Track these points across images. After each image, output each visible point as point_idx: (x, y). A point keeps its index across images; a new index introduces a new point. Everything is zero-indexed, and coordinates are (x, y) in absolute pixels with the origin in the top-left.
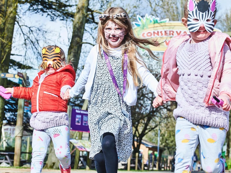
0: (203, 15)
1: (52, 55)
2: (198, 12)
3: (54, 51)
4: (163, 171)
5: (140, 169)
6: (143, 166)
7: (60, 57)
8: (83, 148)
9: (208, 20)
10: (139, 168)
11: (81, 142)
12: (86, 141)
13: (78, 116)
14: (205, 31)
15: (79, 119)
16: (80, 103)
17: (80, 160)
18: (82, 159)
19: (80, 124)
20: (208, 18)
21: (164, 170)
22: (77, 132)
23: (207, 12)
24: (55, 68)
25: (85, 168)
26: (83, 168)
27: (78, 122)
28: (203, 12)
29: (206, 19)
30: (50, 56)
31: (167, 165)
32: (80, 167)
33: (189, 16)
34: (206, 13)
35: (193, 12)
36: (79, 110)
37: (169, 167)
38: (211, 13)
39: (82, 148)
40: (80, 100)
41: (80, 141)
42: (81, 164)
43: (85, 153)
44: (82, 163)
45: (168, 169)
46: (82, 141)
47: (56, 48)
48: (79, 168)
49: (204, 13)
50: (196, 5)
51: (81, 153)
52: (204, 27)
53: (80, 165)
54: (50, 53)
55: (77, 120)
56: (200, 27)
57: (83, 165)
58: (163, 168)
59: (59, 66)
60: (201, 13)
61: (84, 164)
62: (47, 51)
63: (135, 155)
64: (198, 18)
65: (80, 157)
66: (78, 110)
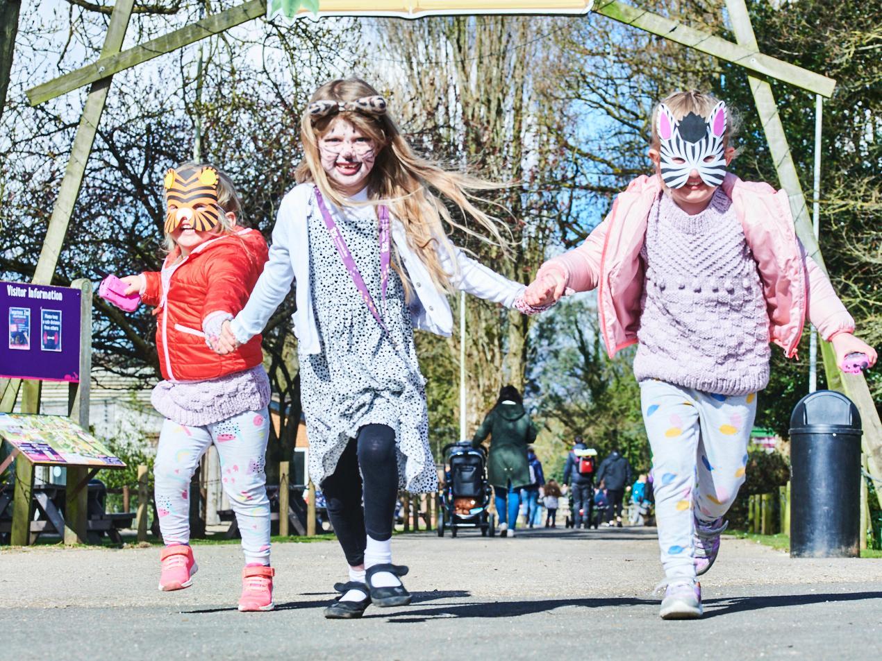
0: (693, 148)
1: (190, 192)
2: (682, 142)
3: (197, 179)
4: (400, 533)
5: (302, 532)
6: (311, 519)
7: (215, 198)
8: (48, 453)
9: (707, 159)
10: (297, 525)
11: (35, 425)
12: (56, 420)
13: (16, 313)
14: (702, 185)
15: (22, 327)
16: (23, 255)
17: (35, 505)
18: (43, 499)
19: (27, 347)
20: (708, 154)
21: (406, 530)
22: (16, 381)
23: (704, 141)
24: (199, 228)
25: (59, 540)
26: (51, 537)
27: (20, 337)
28: (694, 142)
29: (703, 156)
30: (184, 193)
31: (418, 507)
32: (38, 533)
33: (662, 149)
34: (701, 143)
35: (670, 142)
36: (22, 287)
37: (426, 517)
38: (714, 139)
39: (41, 453)
40: (23, 245)
41: (29, 419)
42: (43, 523)
43: (57, 472)
44: (43, 516)
45: (422, 524)
46: (39, 419)
47: (205, 171)
48: (33, 538)
49: (697, 145)
50: (676, 126)
51: (39, 471)
52: (699, 177)
53: (37, 525)
54: (185, 186)
55: (13, 328)
56: (690, 178)
57: (51, 528)
58: (400, 521)
59: (212, 225)
60: (689, 145)
61: (56, 522)
62: (176, 181)
63: (277, 469)
64: (683, 157)
65: (35, 490)
66: (15, 286)
